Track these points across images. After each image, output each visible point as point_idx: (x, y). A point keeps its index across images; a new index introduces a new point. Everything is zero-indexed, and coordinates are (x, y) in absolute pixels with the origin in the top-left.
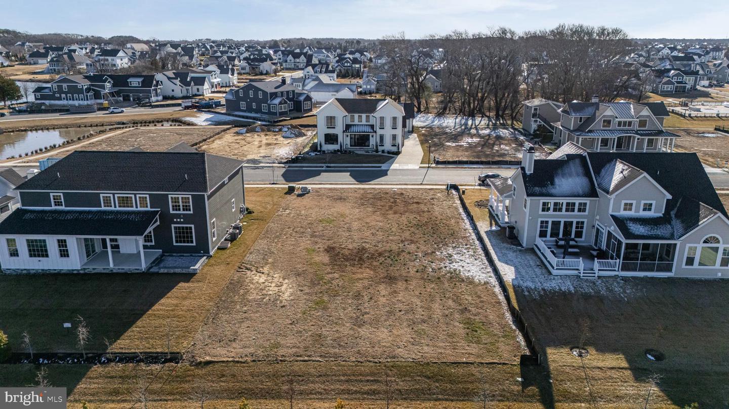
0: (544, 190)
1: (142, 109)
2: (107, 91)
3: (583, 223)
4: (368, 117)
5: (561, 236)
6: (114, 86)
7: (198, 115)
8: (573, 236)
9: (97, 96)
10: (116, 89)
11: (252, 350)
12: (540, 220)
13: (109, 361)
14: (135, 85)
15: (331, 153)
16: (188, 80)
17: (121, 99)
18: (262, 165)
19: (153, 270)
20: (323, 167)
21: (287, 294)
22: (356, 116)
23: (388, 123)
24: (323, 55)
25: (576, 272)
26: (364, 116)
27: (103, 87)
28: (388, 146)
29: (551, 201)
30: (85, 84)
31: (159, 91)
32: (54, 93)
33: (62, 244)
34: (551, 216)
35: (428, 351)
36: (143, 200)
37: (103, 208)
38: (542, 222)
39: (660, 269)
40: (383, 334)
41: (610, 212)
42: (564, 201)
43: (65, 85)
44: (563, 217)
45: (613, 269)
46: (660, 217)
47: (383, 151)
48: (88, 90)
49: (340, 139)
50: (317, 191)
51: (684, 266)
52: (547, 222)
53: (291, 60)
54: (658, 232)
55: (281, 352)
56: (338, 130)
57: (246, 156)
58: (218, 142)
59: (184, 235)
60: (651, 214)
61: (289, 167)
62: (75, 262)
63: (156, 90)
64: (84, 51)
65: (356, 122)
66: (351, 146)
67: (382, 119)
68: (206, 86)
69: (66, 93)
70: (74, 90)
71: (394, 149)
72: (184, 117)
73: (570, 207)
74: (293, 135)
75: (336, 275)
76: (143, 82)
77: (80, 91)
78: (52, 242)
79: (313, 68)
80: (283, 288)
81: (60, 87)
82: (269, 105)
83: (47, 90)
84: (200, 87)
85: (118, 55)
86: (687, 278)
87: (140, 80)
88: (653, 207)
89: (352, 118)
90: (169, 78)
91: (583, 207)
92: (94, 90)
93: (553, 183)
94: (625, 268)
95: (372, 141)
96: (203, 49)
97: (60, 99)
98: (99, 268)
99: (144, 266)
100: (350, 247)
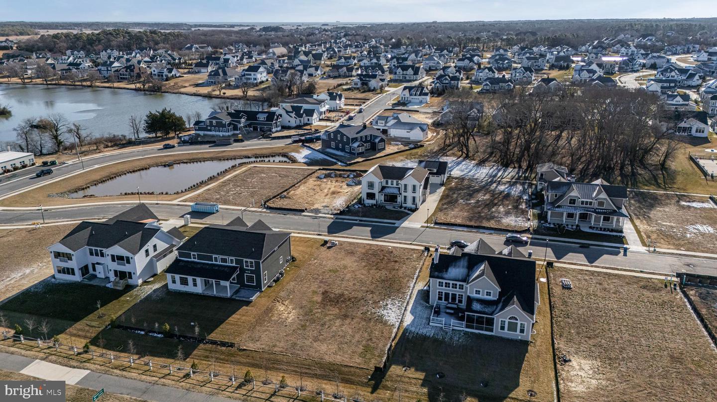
0: (440, 275)
1: (264, 141)
2: (242, 125)
3: (462, 295)
4: (397, 182)
5: (450, 301)
6: (247, 120)
7: (301, 151)
8: (457, 302)
9: (235, 128)
10: (249, 122)
11: (264, 346)
12: (438, 291)
13: (207, 343)
14: (261, 120)
15: (369, 206)
16: (302, 112)
17: (252, 129)
18: (320, 215)
19: (233, 297)
20: (356, 220)
21: (291, 319)
22: (390, 181)
23: (410, 189)
24: (434, 62)
25: (441, 325)
26: (395, 181)
27: (240, 122)
28: (409, 204)
29: (444, 281)
30: (227, 120)
31: (278, 123)
32: (207, 126)
33: (194, 280)
34: (444, 290)
35: (338, 359)
36: (232, 261)
37: (214, 262)
38: (439, 292)
39: (486, 330)
40: (323, 348)
41: (468, 294)
42: (451, 282)
43: (214, 121)
44: (451, 291)
45: (461, 326)
46: (495, 301)
47: (405, 208)
48: (230, 124)
49: (377, 197)
50: (341, 243)
51: (499, 330)
52: (442, 292)
53: (399, 73)
54: (486, 310)
55: (276, 349)
56: (376, 190)
57: (313, 204)
58: (302, 188)
59: (250, 279)
60: (491, 298)
61: (336, 218)
62: (199, 289)
63: (276, 123)
64: (235, 59)
65: (389, 185)
66: (385, 201)
67: (406, 185)
68: (315, 116)
69: (215, 127)
70: (220, 125)
71: (414, 206)
72: (290, 152)
73: (455, 286)
74: (354, 184)
75: (319, 310)
76: (267, 117)
77: (224, 126)
78: (190, 279)
79: (410, 91)
80: (290, 315)
81: (211, 123)
82: (351, 147)
83: (202, 124)
84: (309, 118)
85: (259, 71)
86: (501, 337)
87: (266, 115)
88: (492, 294)
89: (387, 183)
90: (287, 112)
91: (461, 287)
92: (233, 124)
93: (446, 271)
94: (467, 327)
95: (399, 199)
96: (332, 52)
97: (210, 130)
98: (209, 293)
99: (229, 295)
100: (337, 292)
